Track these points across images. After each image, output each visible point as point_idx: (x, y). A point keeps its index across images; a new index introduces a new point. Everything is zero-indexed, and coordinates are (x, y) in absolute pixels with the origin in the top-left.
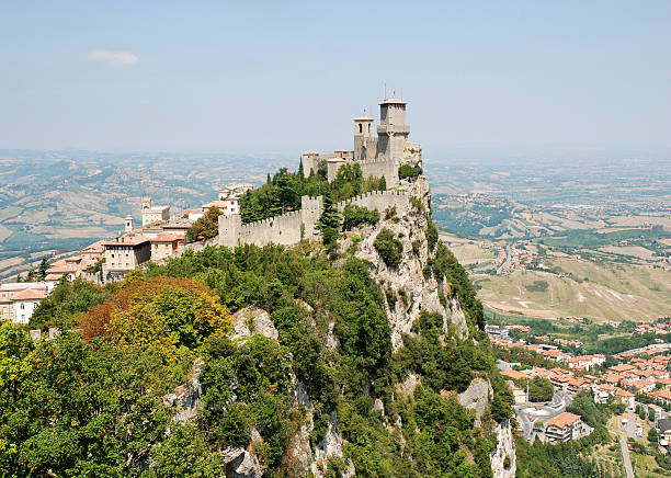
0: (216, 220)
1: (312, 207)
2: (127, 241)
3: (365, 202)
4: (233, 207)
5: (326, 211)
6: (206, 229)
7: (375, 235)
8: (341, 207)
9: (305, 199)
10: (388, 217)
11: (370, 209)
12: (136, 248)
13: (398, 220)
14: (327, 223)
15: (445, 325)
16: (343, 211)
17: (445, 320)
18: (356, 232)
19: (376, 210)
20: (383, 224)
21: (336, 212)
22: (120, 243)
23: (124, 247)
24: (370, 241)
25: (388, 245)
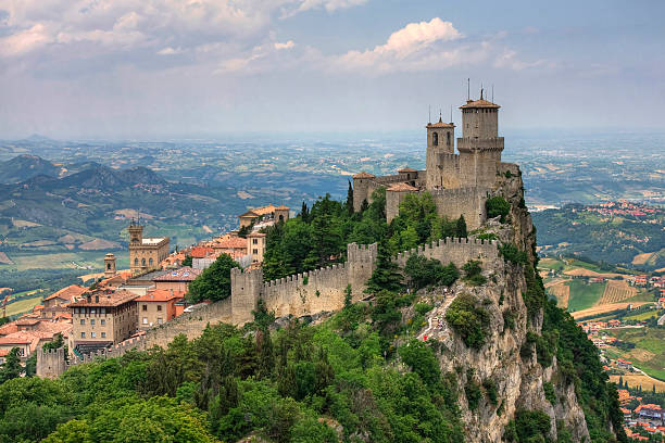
0: (227, 274)
1: (361, 259)
2: (104, 300)
3: (435, 252)
4: (255, 247)
5: (381, 266)
6: (215, 287)
7: (450, 300)
8: (401, 260)
9: (352, 247)
10: (469, 276)
11: (445, 264)
12: (116, 310)
13: (483, 280)
14: (383, 279)
15: (553, 429)
16: (404, 265)
17: (553, 422)
18: (424, 297)
19: (452, 266)
20: (461, 286)
21: (396, 266)
22: (93, 304)
23: (98, 309)
24: (443, 310)
25: (467, 318)
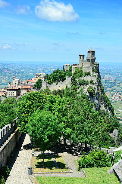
0: (41, 83)
1: (69, 80)
2: (14, 88)
3: (84, 78)
4: (42, 79)
6: (38, 85)
7: (88, 87)
8: (77, 80)
9: (67, 77)
10: (91, 83)
11: (86, 81)
12: (16, 90)
13: (94, 84)
14: (74, 83)
15: (106, 114)
16: (78, 81)
17: (106, 112)
18: (82, 87)
19: (88, 81)
20: (89, 85)
21: (76, 81)
22: (12, 89)
23: (13, 90)
24: (86, 89)
25: (91, 91)
